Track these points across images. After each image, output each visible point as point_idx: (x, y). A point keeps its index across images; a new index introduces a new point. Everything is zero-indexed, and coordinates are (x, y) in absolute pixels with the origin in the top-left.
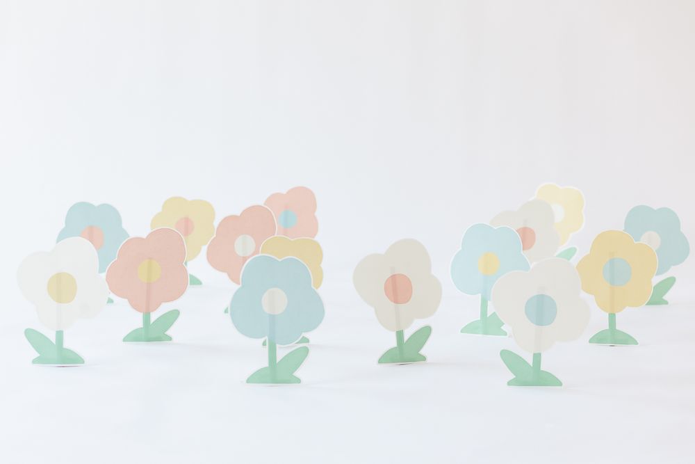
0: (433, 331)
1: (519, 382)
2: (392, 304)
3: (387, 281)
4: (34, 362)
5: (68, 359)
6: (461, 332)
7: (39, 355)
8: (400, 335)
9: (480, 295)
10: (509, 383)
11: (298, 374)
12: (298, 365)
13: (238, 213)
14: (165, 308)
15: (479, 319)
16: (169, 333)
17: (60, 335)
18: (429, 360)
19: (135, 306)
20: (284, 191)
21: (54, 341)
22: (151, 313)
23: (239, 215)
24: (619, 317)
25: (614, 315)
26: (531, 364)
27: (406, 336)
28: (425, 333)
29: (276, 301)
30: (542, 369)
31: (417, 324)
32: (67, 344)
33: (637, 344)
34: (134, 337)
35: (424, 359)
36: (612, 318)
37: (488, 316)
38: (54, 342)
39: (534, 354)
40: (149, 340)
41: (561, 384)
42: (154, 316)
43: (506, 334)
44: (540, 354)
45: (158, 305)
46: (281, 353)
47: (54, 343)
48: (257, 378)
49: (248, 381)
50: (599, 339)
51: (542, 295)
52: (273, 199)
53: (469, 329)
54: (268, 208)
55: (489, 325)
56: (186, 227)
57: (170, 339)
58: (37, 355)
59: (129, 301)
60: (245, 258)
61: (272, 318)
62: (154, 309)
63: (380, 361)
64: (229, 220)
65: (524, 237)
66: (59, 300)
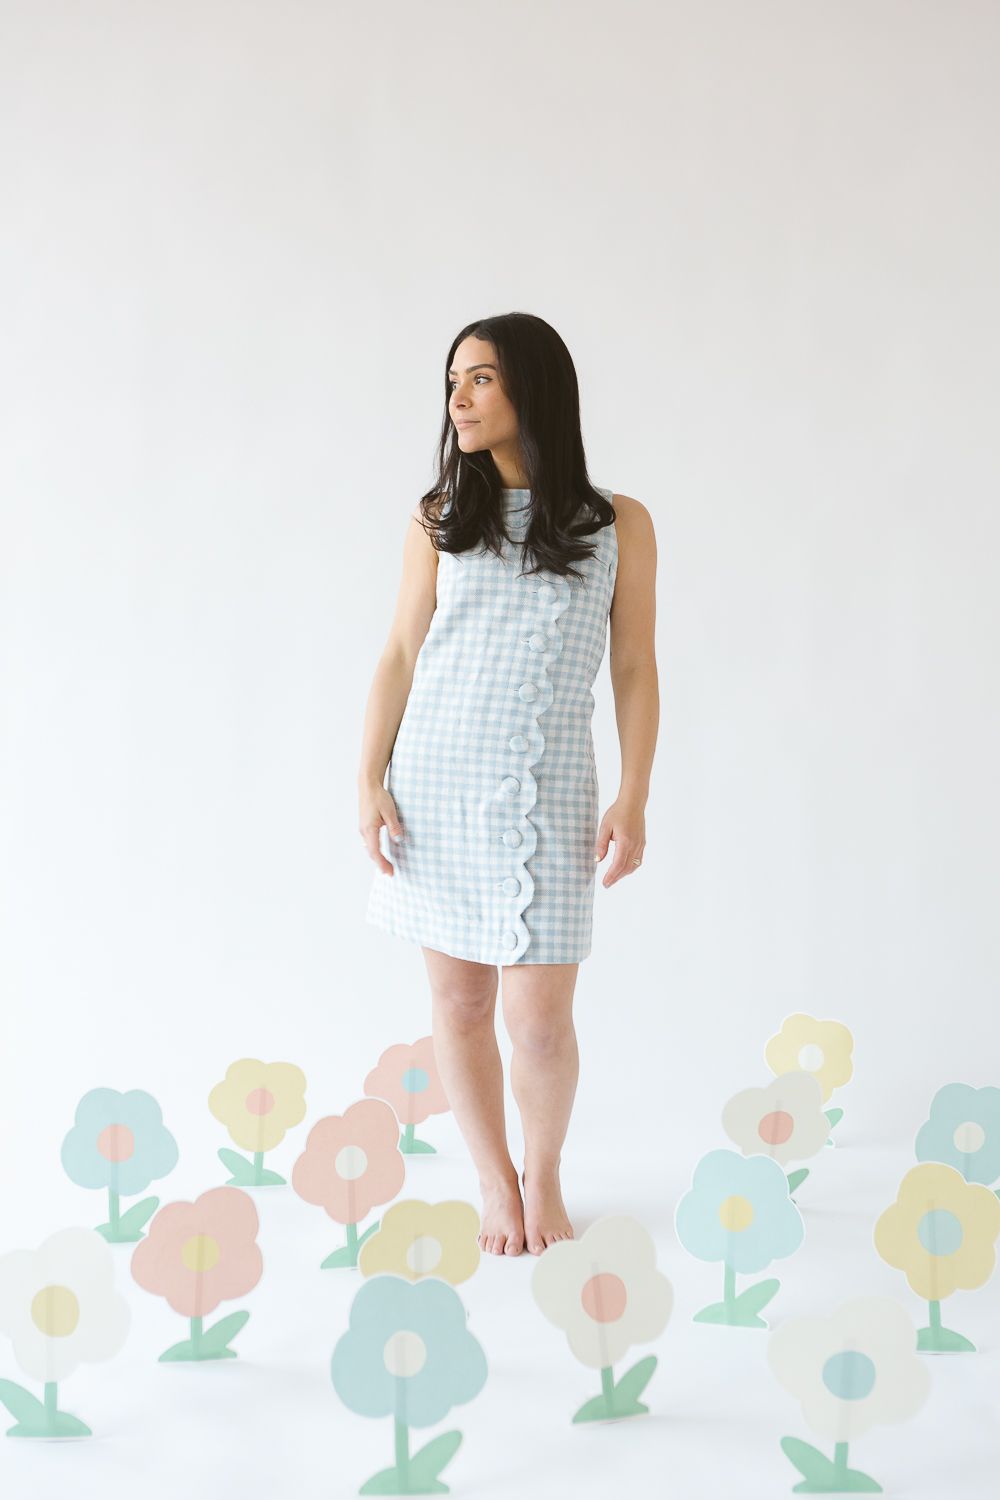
0: (660, 1362)
1: (814, 1485)
2: (594, 1324)
3: (585, 1287)
4: (9, 1434)
5: (63, 1427)
6: (695, 1319)
7: (17, 1422)
8: (607, 1373)
9: (723, 1263)
10: (796, 1489)
11: (444, 1477)
13: (340, 1112)
14: (226, 1309)
15: (723, 1300)
16: (231, 1346)
17: (51, 1389)
18: (653, 1411)
19: (177, 1307)
20: (410, 1042)
21: (41, 1398)
22: (204, 1317)
23: (342, 1115)
24: (944, 1305)
25: (938, 1303)
26: (832, 1460)
27: (618, 1375)
28: (648, 1366)
29: (406, 1354)
30: (848, 1467)
31: (634, 1355)
32: (64, 1404)
33: (975, 1351)
34: (176, 1354)
35: (645, 1409)
36: (934, 1307)
37: (737, 1296)
38: (42, 1401)
39: (838, 1445)
40: (200, 1358)
41: (879, 1490)
42: (209, 1322)
43: (764, 1325)
44: (847, 1444)
45: (215, 1305)
46: (418, 1439)
47: (43, 1403)
48: (377, 1486)
49: (363, 1492)
50: (922, 1342)
51: (853, 1353)
52: (393, 1053)
53: (708, 1315)
54: (387, 1103)
55: (739, 1309)
56: (262, 1102)
57: (234, 1355)
58: (14, 1422)
59: (168, 1300)
60: (352, 1183)
61: (402, 1383)
62: (210, 1310)
63: (577, 1419)
64: (325, 1125)
65: (776, 1128)
66: (51, 1330)
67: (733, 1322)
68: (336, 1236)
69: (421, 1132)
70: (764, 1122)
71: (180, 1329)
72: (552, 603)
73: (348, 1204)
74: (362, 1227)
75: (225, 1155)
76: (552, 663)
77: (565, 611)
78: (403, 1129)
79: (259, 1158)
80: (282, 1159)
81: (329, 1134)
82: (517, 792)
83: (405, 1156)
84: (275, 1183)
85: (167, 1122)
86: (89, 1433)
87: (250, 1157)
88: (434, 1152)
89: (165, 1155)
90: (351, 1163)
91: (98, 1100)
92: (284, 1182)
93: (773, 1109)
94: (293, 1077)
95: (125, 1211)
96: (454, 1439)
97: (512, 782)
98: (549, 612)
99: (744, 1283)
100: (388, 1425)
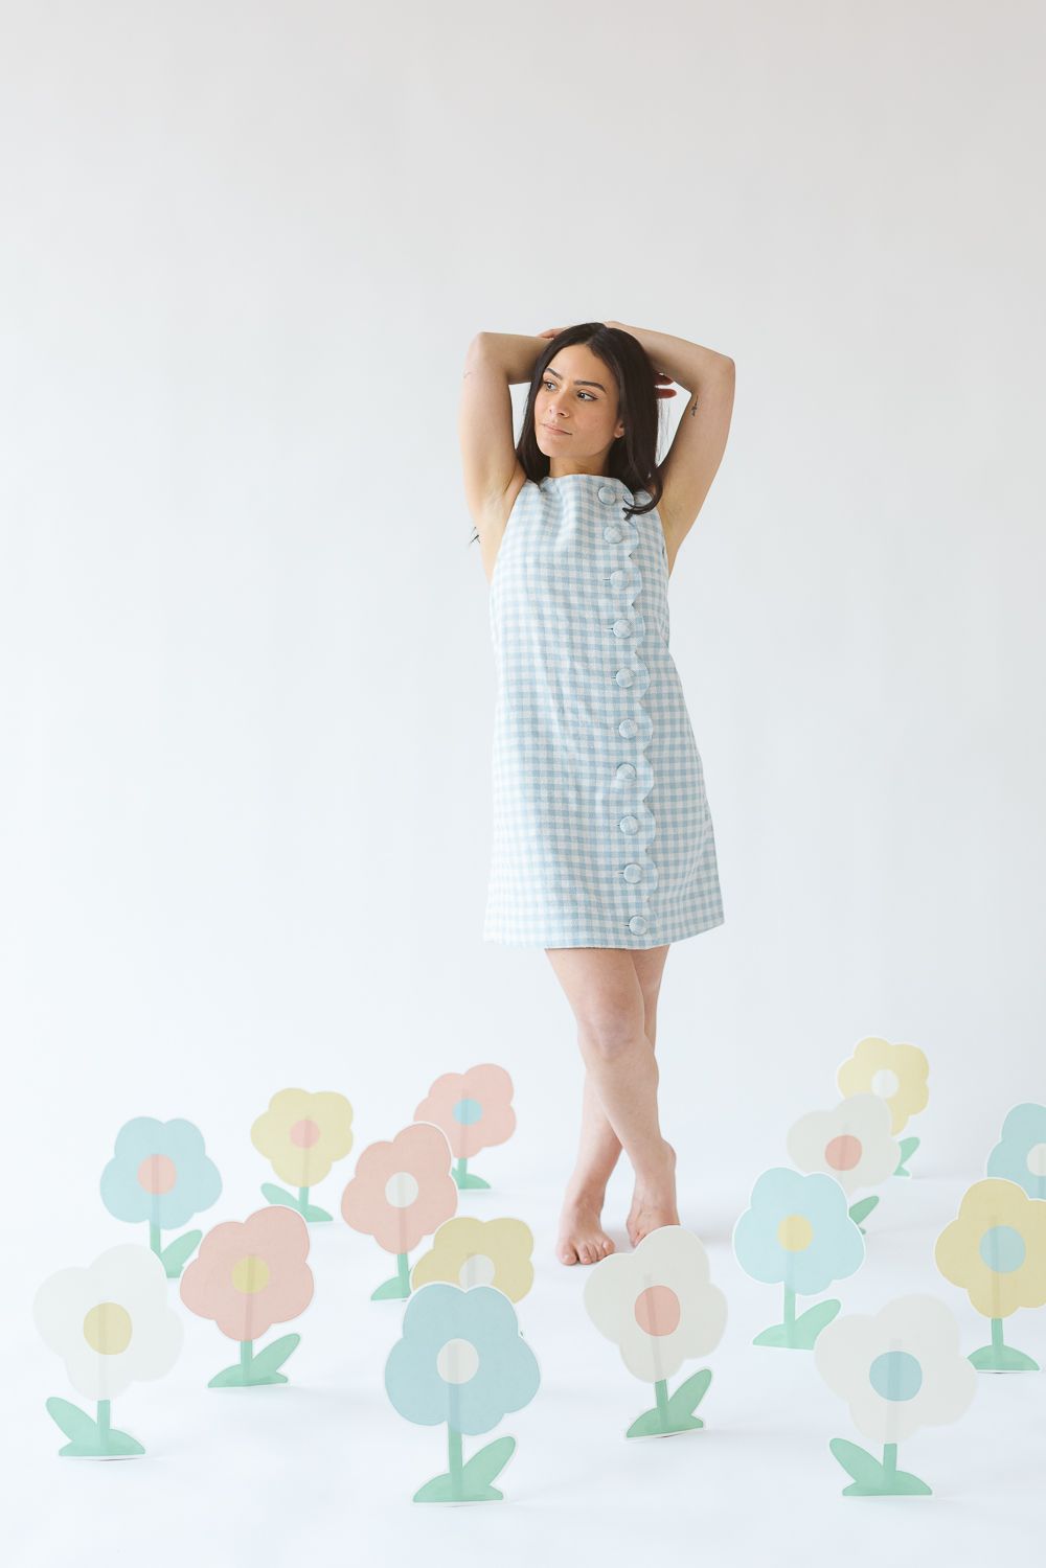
0: (714, 1376)
1: (863, 1488)
2: (648, 1338)
3: (637, 1301)
4: (62, 1452)
5: (116, 1446)
6: (755, 1343)
7: (69, 1441)
8: (661, 1387)
9: (783, 1283)
10: (846, 1492)
11: (499, 1483)
12: (497, 1469)
14: (276, 1332)
15: (783, 1322)
16: (282, 1370)
17: (104, 1407)
18: (708, 1426)
19: (228, 1332)
20: (462, 1071)
21: (94, 1417)
22: (254, 1341)
23: (392, 1142)
24: (1007, 1325)
25: (1000, 1320)
26: (881, 1462)
27: (672, 1389)
28: (703, 1379)
29: (459, 1361)
30: (897, 1469)
31: (688, 1369)
32: (116, 1423)
33: (1038, 1369)
34: (226, 1380)
35: (700, 1424)
36: (997, 1325)
37: (797, 1317)
38: (95, 1419)
39: (886, 1445)
40: (250, 1383)
41: (930, 1492)
42: (259, 1346)
44: (895, 1445)
45: (265, 1329)
46: (471, 1446)
47: (96, 1421)
48: (432, 1493)
49: (416, 1499)
50: (980, 1361)
51: (899, 1353)
52: (443, 1084)
53: (767, 1338)
54: (439, 1128)
55: (798, 1331)
56: (307, 1134)
57: (285, 1380)
58: (67, 1441)
59: (218, 1323)
60: (402, 1211)
61: (455, 1389)
62: (259, 1335)
63: (630, 1434)
64: (376, 1150)
65: (844, 1153)
66: (103, 1349)
67: (793, 1346)
68: (385, 1266)
69: (474, 1167)
70: (831, 1146)
71: (229, 1354)
72: (624, 589)
73: (398, 1233)
74: (414, 1257)
75: (267, 1189)
76: (639, 647)
77: (639, 595)
78: (455, 1163)
79: (305, 1192)
80: (327, 1194)
81: (379, 1160)
82: (634, 778)
83: (458, 1191)
84: (320, 1220)
85: (210, 1152)
86: (142, 1451)
87: (295, 1192)
88: (488, 1187)
89: (209, 1187)
90: (401, 1190)
91: (138, 1130)
92: (330, 1218)
93: (840, 1134)
94: (340, 1107)
95: (168, 1244)
96: (508, 1445)
97: (628, 769)
98: (623, 597)
99: (804, 1304)
100: (441, 1432)
